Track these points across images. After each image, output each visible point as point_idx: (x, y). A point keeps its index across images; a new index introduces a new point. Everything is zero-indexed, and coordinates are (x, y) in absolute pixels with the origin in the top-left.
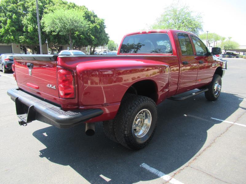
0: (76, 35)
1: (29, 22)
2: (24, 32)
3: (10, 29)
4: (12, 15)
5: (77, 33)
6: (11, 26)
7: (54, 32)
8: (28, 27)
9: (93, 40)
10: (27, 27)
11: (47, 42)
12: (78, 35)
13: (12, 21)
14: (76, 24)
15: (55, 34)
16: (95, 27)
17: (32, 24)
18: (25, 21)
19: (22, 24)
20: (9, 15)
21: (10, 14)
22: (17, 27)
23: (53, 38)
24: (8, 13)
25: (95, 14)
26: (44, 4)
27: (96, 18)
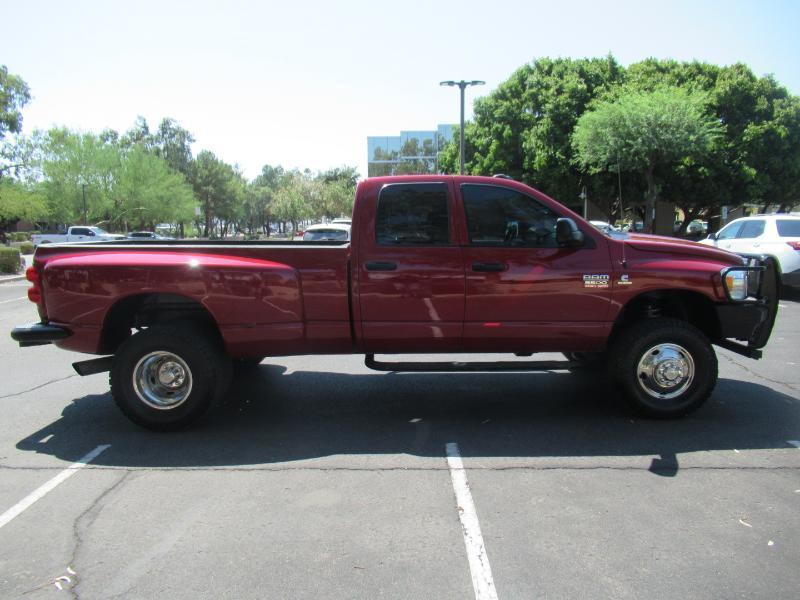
0: (682, 167)
1: (539, 142)
2: (525, 171)
3: (492, 165)
4: (503, 129)
5: (687, 160)
6: (497, 156)
7: (595, 164)
8: (535, 156)
9: (753, 182)
10: (533, 157)
11: (583, 195)
12: (691, 169)
13: (500, 147)
14: (667, 136)
15: (598, 170)
16: (770, 132)
17: (546, 148)
18: (531, 140)
19: (523, 149)
20: (497, 129)
21: (500, 126)
22: (510, 158)
23: (602, 182)
24: (496, 125)
25: (778, 87)
26: (593, 85)
27: (777, 102)
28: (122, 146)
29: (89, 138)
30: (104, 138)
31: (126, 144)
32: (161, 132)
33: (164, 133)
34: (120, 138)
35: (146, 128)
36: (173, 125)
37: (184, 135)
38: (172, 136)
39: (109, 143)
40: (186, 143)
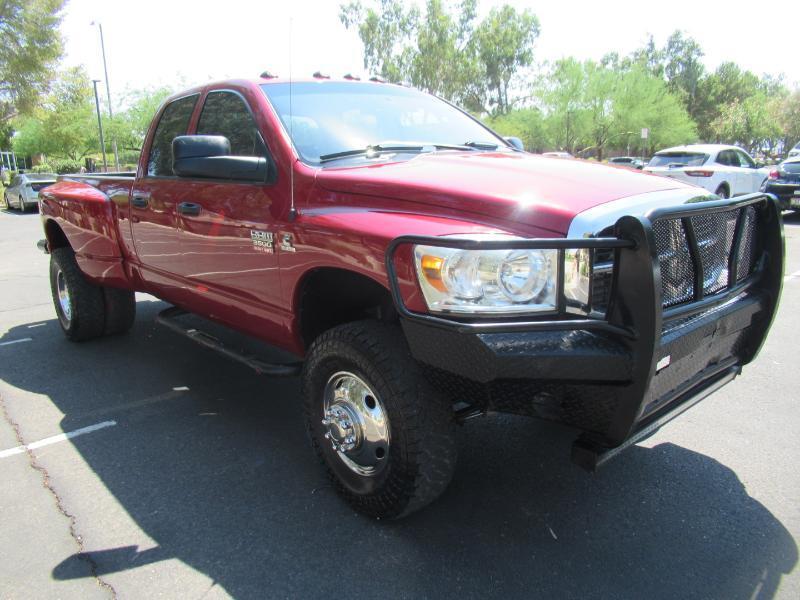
28: (623, 68)
29: (590, 65)
30: (604, 63)
31: (627, 64)
32: (667, 46)
33: (671, 47)
34: (620, 59)
35: (652, 45)
36: (684, 38)
37: (693, 47)
38: (679, 49)
39: (609, 66)
40: (694, 57)
